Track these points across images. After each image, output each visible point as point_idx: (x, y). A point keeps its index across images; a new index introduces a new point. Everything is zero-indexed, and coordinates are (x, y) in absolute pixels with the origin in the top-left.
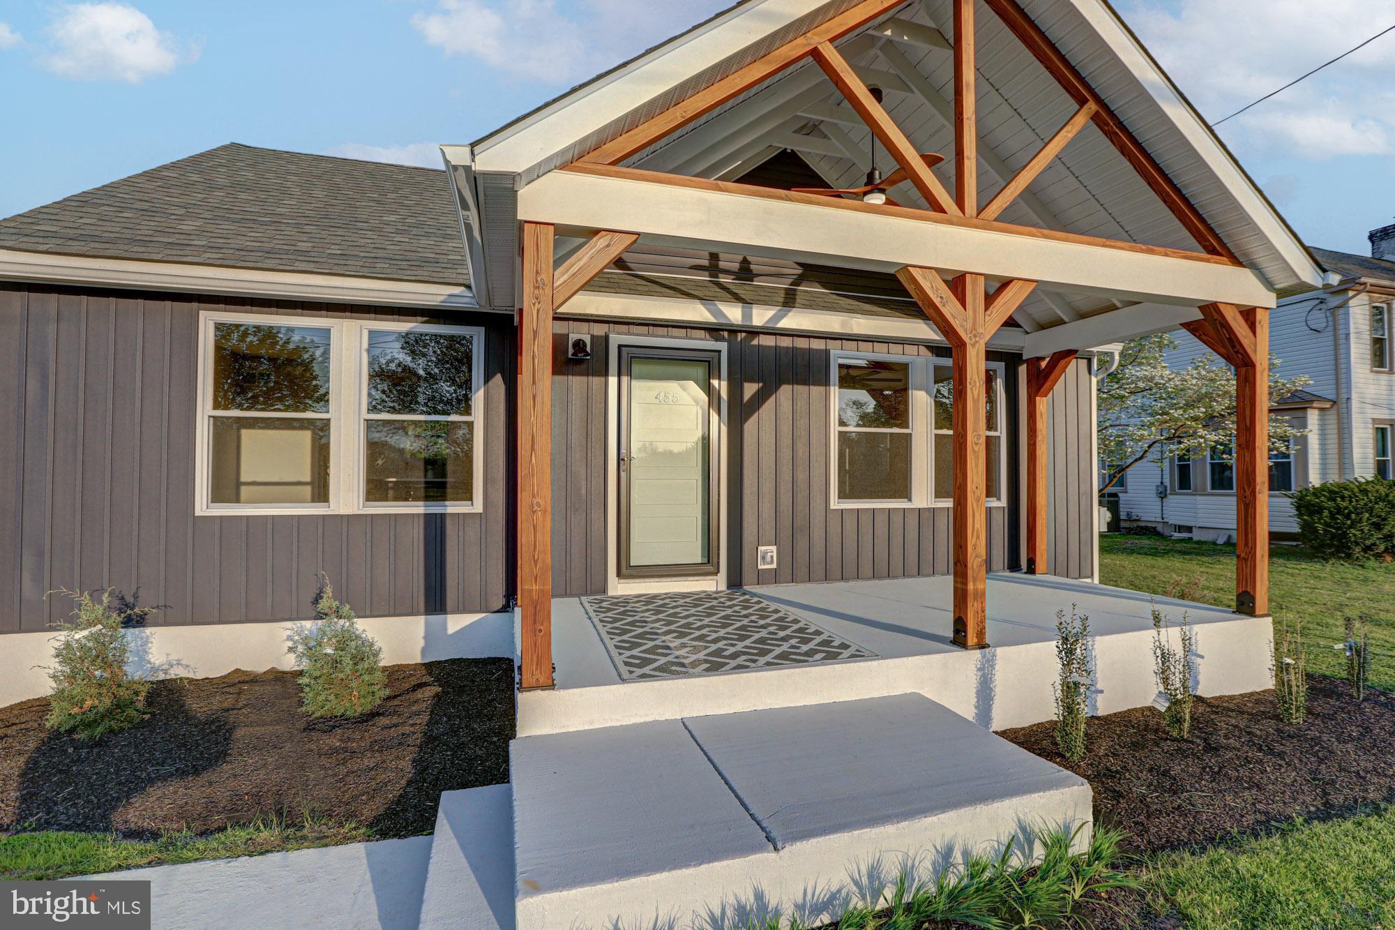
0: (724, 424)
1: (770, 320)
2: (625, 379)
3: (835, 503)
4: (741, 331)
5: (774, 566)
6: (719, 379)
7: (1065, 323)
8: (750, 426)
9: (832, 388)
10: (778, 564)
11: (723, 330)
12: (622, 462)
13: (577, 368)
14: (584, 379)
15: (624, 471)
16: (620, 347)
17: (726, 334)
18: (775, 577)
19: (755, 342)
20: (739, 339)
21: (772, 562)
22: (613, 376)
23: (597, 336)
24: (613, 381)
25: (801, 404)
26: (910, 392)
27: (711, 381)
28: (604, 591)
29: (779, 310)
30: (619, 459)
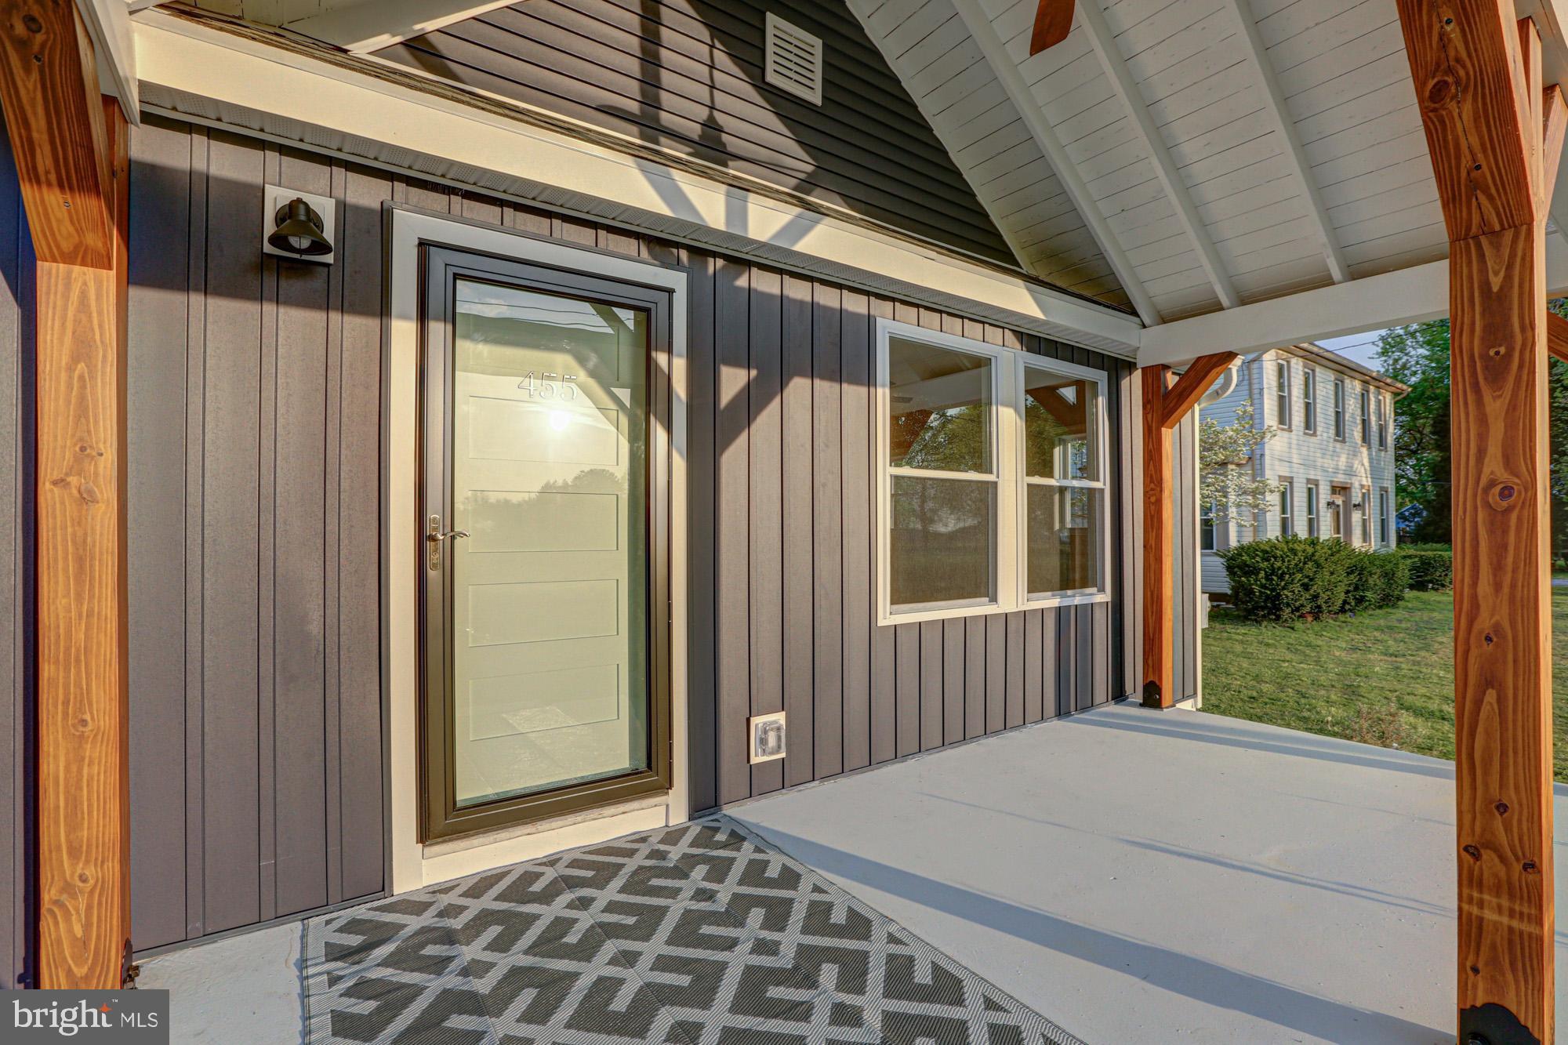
0: (681, 454)
1: (780, 234)
2: (437, 330)
3: (888, 616)
4: (715, 255)
5: (783, 755)
6: (670, 351)
7: (1222, 309)
8: (732, 459)
9: (880, 390)
10: (788, 752)
11: (678, 245)
12: (429, 545)
13: (292, 286)
14: (317, 317)
15: (435, 566)
16: (424, 245)
17: (684, 255)
18: (782, 777)
19: (742, 282)
20: (711, 270)
21: (778, 749)
22: (404, 317)
23: (357, 209)
24: (403, 332)
25: (826, 419)
26: (994, 408)
27: (653, 354)
28: (384, 885)
29: (798, 216)
30: (422, 538)
